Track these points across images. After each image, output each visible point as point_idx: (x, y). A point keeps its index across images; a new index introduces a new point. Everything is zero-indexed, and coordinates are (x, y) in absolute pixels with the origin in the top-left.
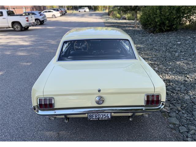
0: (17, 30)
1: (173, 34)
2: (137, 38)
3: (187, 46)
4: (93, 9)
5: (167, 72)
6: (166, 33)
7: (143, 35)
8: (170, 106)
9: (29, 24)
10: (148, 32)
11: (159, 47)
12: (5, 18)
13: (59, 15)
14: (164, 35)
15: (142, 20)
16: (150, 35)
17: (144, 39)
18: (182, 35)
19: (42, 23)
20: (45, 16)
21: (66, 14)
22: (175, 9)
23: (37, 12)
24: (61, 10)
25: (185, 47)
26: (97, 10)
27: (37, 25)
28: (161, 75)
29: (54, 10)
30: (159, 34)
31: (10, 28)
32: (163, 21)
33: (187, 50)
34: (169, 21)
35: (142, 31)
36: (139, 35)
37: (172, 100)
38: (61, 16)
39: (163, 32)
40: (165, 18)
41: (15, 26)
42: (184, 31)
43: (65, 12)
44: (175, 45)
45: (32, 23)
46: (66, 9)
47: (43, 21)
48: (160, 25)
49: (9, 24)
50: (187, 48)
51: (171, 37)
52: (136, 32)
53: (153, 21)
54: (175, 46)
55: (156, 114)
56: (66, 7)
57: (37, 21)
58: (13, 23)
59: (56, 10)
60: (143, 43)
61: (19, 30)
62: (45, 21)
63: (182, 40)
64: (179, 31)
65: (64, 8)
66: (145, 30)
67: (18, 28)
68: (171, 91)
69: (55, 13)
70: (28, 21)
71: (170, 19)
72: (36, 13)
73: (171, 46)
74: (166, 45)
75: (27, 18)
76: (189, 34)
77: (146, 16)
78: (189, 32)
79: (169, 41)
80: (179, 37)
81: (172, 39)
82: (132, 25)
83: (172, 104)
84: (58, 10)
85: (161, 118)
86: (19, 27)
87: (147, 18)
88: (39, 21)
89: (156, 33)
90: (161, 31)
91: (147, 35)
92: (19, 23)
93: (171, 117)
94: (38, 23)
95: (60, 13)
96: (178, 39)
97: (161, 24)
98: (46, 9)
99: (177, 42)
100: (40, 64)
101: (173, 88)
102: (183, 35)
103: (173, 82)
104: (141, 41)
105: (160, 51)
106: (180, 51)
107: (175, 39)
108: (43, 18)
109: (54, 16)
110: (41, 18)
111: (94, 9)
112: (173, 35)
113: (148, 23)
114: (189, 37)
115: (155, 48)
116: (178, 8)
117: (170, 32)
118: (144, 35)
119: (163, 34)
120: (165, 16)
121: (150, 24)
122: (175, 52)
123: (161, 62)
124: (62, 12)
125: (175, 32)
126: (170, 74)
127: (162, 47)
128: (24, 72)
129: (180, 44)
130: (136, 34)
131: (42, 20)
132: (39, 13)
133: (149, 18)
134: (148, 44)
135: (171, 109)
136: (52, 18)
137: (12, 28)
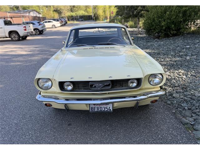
0: (15, 39)
1: (180, 38)
2: (141, 44)
3: (197, 49)
4: (93, 20)
5: (180, 77)
6: (171, 38)
7: (147, 41)
8: (192, 116)
9: (26, 33)
10: (152, 38)
11: (166, 51)
12: (2, 28)
13: (60, 25)
14: (171, 40)
15: (146, 25)
16: (155, 40)
17: (149, 44)
18: (189, 39)
19: (41, 32)
20: (44, 26)
21: (66, 24)
22: (182, 12)
23: (36, 22)
24: (62, 21)
25: (195, 50)
26: (98, 20)
27: (35, 34)
28: (175, 80)
29: (54, 20)
30: (164, 39)
31: (7, 37)
32: (168, 25)
33: (198, 53)
34: (175, 25)
35: (146, 37)
36: (143, 41)
37: (194, 108)
38: (61, 26)
39: (168, 37)
40: (171, 22)
41: (12, 36)
42: (191, 36)
43: (65, 23)
44: (183, 49)
45: (31, 33)
46: (66, 19)
47: (42, 31)
48: (165, 30)
49: (6, 34)
50: (198, 52)
51: (178, 42)
52: (139, 39)
53: (158, 26)
54: (185, 50)
55: (177, 127)
56: (66, 18)
57: (36, 31)
58: (11, 33)
59: (56, 20)
60: (148, 48)
61: (16, 39)
62: (44, 30)
63: (190, 43)
64: (185, 35)
65: (64, 19)
66: (149, 36)
67: (15, 38)
68: (190, 98)
69: (55, 23)
70: (25, 30)
71: (176, 22)
72: (34, 23)
73: (179, 50)
74: (174, 49)
75: (25, 27)
76: (197, 38)
77: (151, 21)
78: (197, 36)
79: (177, 45)
80: (186, 41)
81: (179, 43)
82: (135, 33)
83: (195, 113)
84: (58, 21)
85: (185, 132)
86: (16, 36)
87: (151, 23)
88: (38, 31)
89: (161, 38)
90: (167, 36)
91: (151, 41)
92: (16, 32)
93: (197, 131)
94: (37, 32)
95: (60, 23)
96: (186, 43)
97: (166, 28)
98: (46, 20)
99: (185, 46)
100: (33, 72)
101: (191, 94)
102: (191, 39)
103: (190, 87)
104: (146, 46)
105: (168, 55)
106: (190, 55)
107: (182, 43)
108: (42, 27)
109: (54, 26)
110: (40, 28)
111: (95, 19)
112: (180, 40)
113: (153, 28)
114: (198, 41)
115: (162, 52)
116: (184, 11)
117: (176, 37)
118: (149, 41)
119: (169, 39)
120: (171, 20)
121: (154, 29)
122: (185, 55)
123: (172, 66)
124: (62, 22)
125: (181, 37)
126: (184, 78)
127: (170, 51)
128: (15, 80)
129: (189, 48)
130: (140, 41)
131: (41, 29)
132: (38, 23)
133: (153, 23)
134: (154, 48)
135: (195, 120)
136: (52, 28)
137: (9, 37)
